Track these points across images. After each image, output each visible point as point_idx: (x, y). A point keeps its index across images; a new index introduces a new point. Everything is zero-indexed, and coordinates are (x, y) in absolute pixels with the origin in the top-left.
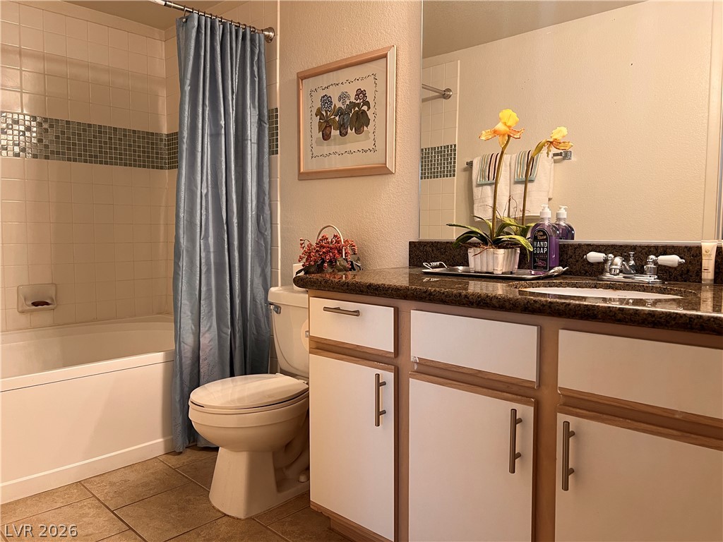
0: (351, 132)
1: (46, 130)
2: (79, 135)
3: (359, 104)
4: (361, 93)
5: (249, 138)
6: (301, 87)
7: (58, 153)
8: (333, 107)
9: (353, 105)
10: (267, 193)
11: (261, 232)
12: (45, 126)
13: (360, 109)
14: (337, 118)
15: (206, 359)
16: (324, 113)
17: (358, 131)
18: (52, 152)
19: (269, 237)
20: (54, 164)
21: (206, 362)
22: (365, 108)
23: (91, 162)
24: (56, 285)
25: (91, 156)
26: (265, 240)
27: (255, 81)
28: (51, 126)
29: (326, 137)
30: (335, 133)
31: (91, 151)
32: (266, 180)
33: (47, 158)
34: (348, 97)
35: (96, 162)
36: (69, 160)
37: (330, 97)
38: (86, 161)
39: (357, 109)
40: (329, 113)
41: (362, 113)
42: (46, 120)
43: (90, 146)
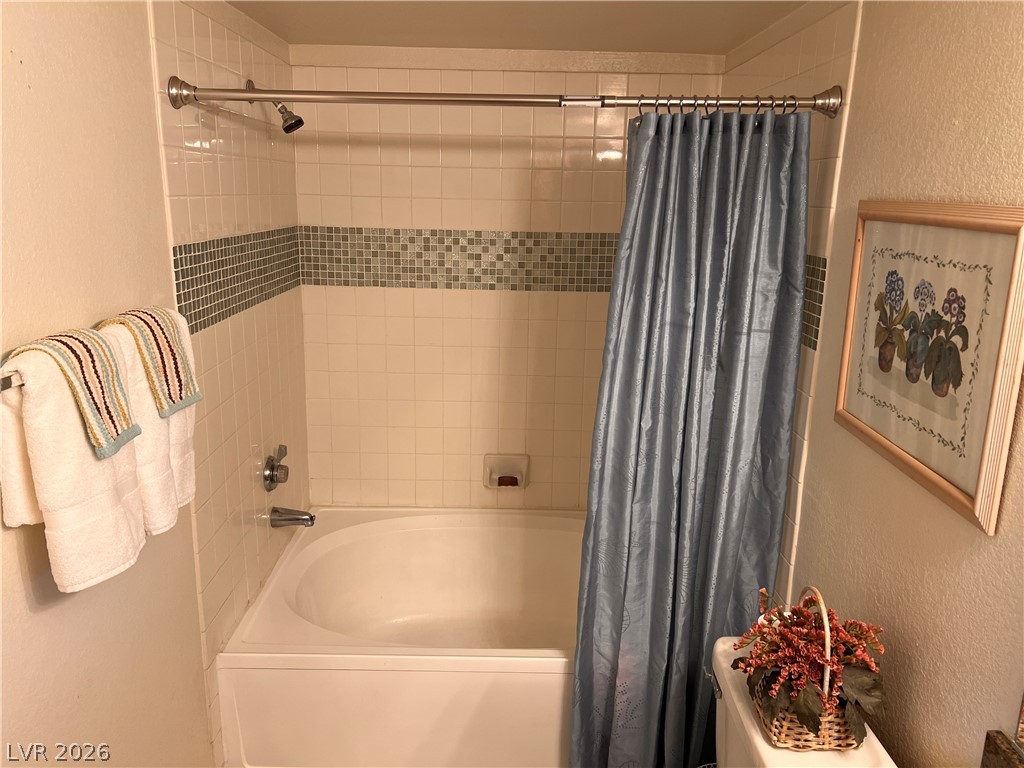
0: (926, 381)
1: (529, 251)
2: (573, 251)
3: (948, 325)
4: (955, 300)
5: (745, 330)
6: (860, 236)
7: (543, 281)
8: (903, 303)
9: (935, 321)
10: (786, 419)
11: (767, 490)
12: (530, 243)
13: (949, 338)
14: (906, 334)
15: (623, 693)
16: (888, 309)
17: (938, 388)
18: (535, 280)
19: (781, 502)
20: (537, 296)
21: (624, 697)
22: (957, 340)
23: (586, 290)
24: (529, 457)
25: (586, 281)
26: (773, 504)
27: (781, 211)
28: (536, 243)
29: (884, 364)
30: (899, 364)
31: (587, 273)
32: (788, 397)
33: (528, 288)
34: (931, 296)
35: (593, 290)
36: (557, 288)
37: (901, 280)
38: (579, 289)
39: (942, 334)
40: (895, 315)
41: (950, 348)
42: (529, 235)
43: (587, 267)
